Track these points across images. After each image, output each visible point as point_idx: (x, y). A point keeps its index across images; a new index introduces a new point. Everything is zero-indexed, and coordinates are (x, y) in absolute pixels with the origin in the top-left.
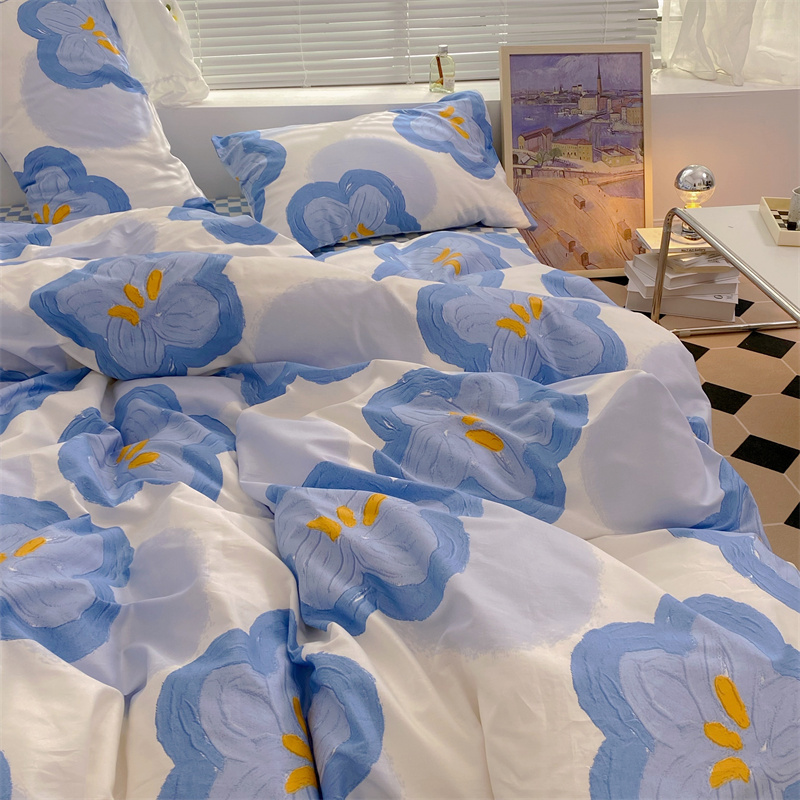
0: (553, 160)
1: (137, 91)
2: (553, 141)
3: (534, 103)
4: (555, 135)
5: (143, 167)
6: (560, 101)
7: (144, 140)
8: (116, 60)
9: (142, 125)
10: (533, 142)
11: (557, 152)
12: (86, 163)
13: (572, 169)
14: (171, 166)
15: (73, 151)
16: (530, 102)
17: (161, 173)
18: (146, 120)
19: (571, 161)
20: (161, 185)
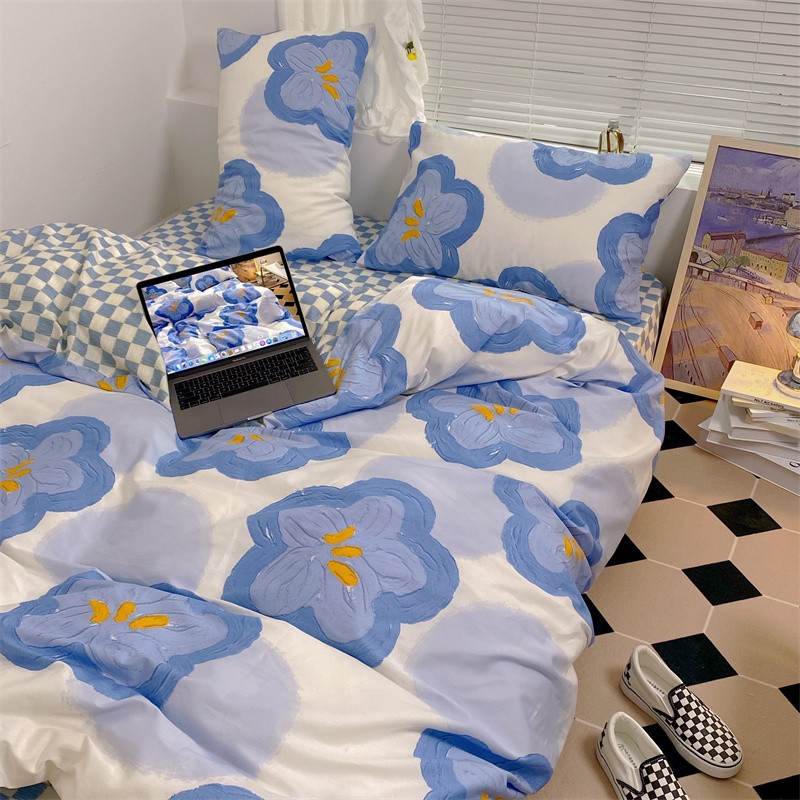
0: (738, 269)
2: (743, 248)
3: (732, 202)
4: (749, 242)
6: (764, 207)
10: (720, 244)
11: (745, 261)
13: (757, 284)
16: (729, 201)
19: (758, 274)
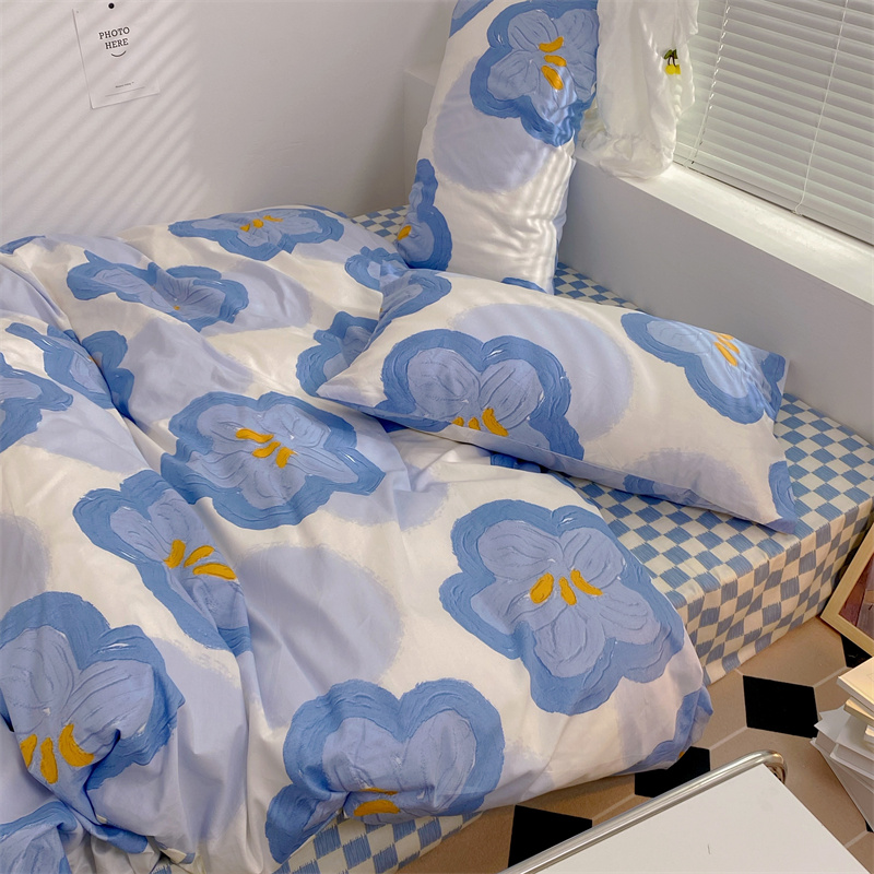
1: (541, 137)
5: (483, 220)
7: (504, 193)
8: (544, 95)
9: (514, 176)
12: (439, 193)
14: (521, 234)
15: (438, 175)
17: (500, 235)
18: (526, 174)
20: (490, 248)
